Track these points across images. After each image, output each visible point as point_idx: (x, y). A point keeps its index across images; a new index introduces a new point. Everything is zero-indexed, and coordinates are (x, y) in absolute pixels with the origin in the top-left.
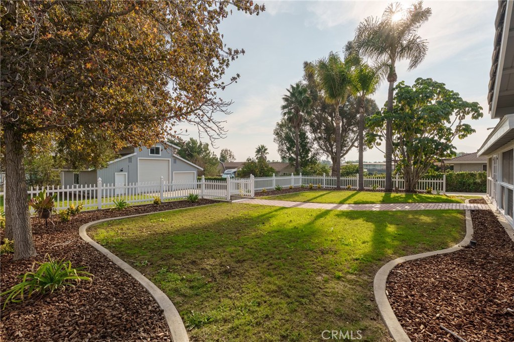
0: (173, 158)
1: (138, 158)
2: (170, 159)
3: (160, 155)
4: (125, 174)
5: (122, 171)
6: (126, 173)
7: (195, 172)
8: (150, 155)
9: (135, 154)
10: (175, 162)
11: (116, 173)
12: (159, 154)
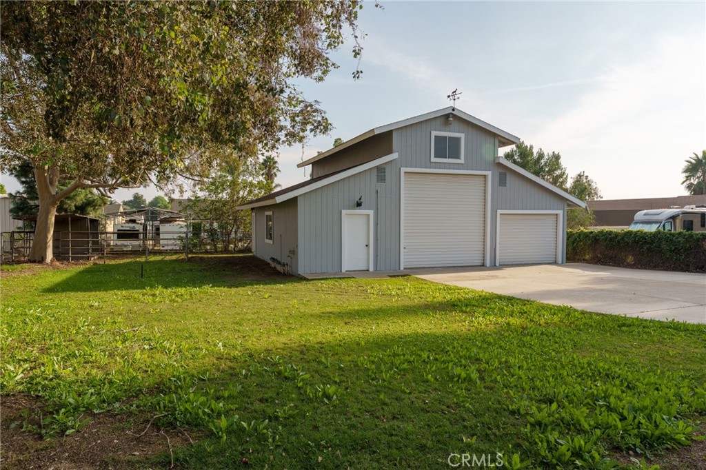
0: (498, 171)
1: (403, 170)
2: (489, 173)
3: (462, 161)
4: (368, 215)
5: (359, 205)
6: (371, 213)
7: (560, 212)
8: (433, 159)
9: (394, 156)
10: (503, 182)
11: (344, 212)
12: (458, 157)
